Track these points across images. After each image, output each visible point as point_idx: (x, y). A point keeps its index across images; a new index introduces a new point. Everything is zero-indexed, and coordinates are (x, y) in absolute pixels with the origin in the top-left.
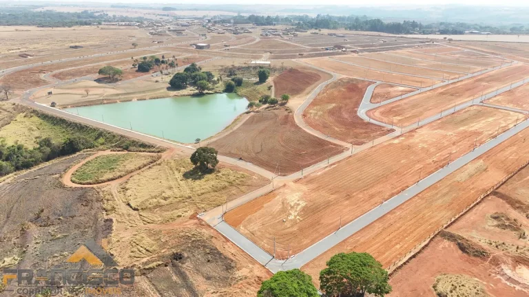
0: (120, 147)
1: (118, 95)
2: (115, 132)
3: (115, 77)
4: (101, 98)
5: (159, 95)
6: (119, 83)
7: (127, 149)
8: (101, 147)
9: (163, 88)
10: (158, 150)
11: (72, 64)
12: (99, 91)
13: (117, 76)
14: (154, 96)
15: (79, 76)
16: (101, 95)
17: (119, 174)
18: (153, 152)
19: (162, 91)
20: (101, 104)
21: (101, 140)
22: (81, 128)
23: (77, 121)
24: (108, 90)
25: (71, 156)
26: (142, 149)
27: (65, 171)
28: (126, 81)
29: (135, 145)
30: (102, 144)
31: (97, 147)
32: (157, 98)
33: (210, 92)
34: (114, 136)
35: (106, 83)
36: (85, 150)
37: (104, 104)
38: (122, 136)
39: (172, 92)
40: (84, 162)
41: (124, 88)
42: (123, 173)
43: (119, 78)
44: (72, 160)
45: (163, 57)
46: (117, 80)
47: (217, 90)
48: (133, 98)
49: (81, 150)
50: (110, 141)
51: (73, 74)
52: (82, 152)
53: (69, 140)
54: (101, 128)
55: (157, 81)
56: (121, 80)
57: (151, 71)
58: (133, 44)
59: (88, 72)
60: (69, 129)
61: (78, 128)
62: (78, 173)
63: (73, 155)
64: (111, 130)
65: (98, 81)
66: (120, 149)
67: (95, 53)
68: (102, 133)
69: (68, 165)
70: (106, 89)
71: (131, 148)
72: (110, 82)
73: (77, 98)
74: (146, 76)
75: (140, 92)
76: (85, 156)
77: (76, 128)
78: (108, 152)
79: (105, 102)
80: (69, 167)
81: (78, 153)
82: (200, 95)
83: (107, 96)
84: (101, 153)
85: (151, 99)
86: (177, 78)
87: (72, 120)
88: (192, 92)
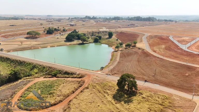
0: (49, 75)
1: (39, 44)
2: (45, 65)
3: (36, 36)
4: (30, 46)
5: (61, 44)
6: (39, 39)
7: (55, 76)
8: (36, 75)
9: (62, 41)
10: (79, 76)
11: (12, 31)
12: (29, 43)
13: (37, 36)
14: (59, 45)
15: (16, 36)
16: (30, 45)
17: (59, 99)
18: (75, 78)
19: (62, 42)
20: (30, 49)
21: (36, 70)
22: (21, 63)
23: (18, 59)
24: (33, 42)
25: (15, 83)
26: (67, 76)
27: (12, 96)
28: (42, 38)
29: (60, 73)
30: (36, 73)
31: (33, 75)
32: (61, 46)
33: (87, 42)
34: (44, 67)
35: (31, 39)
36: (25, 78)
37: (32, 49)
38: (50, 67)
39: (68, 43)
40: (26, 87)
41: (42, 41)
42: (62, 97)
43: (38, 37)
44: (16, 87)
45: (58, 28)
46: (37, 38)
47: (90, 41)
48: (47, 46)
49: (22, 78)
50: (41, 71)
51: (13, 36)
52: (22, 80)
53: (14, 71)
54: (35, 62)
55: (58, 38)
56: (39, 38)
57: (53, 34)
58: (41, 24)
59: (21, 34)
60: (12, 64)
61: (18, 63)
62: (23, 99)
63: (17, 82)
64: (41, 64)
65: (27, 38)
66: (50, 76)
67: (23, 27)
68: (35, 65)
69: (13, 91)
70: (32, 42)
71: (58, 75)
72: (33, 39)
73: (16, 46)
74: (51, 36)
75: (51, 43)
76: (25, 82)
77: (17, 63)
78: (42, 79)
79: (32, 48)
80: (14, 93)
81: (20, 81)
82: (82, 44)
83: (33, 45)
84: (37, 80)
85: (57, 46)
86: (69, 36)
87: (14, 58)
88: (78, 43)
